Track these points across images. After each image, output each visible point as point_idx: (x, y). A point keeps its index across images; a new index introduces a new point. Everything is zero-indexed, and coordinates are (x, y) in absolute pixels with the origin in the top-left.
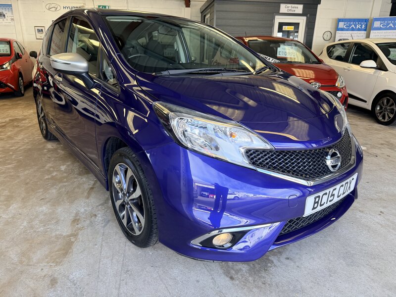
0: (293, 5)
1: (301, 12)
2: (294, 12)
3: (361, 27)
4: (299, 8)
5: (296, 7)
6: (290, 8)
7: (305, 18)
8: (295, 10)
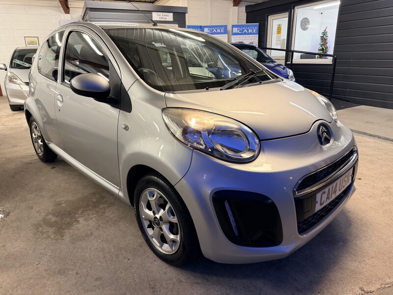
0: (164, 14)
1: (172, 20)
4: (170, 17)
5: (166, 15)
6: (161, 16)
7: (176, 25)
8: (166, 18)
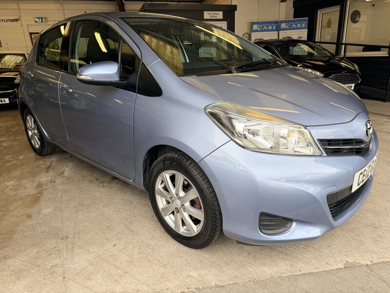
0: (215, 12)
1: (222, 18)
2: (215, 18)
3: (273, 28)
4: (220, 15)
5: (217, 14)
6: (212, 15)
7: (225, 23)
8: (216, 17)
